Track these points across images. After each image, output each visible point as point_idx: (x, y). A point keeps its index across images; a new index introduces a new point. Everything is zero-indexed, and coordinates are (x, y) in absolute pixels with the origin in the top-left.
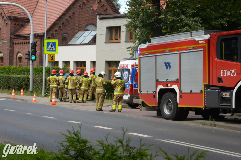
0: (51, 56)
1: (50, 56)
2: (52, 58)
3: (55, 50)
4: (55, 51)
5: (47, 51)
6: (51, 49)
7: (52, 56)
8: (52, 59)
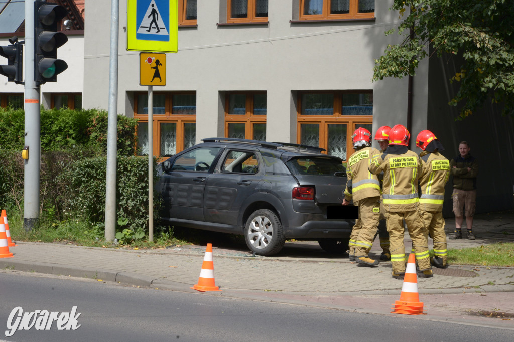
0: (154, 59)
1: (150, 60)
2: (156, 68)
3: (167, 34)
4: (166, 38)
5: (140, 36)
6: (153, 31)
7: (157, 62)
8: (157, 74)
